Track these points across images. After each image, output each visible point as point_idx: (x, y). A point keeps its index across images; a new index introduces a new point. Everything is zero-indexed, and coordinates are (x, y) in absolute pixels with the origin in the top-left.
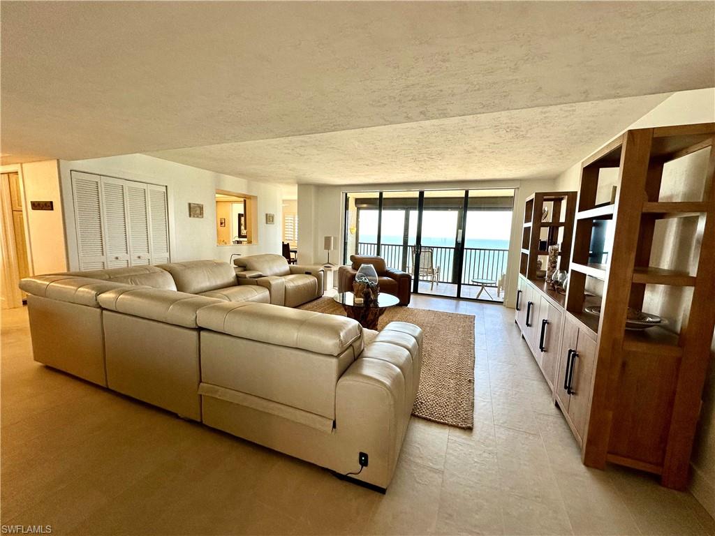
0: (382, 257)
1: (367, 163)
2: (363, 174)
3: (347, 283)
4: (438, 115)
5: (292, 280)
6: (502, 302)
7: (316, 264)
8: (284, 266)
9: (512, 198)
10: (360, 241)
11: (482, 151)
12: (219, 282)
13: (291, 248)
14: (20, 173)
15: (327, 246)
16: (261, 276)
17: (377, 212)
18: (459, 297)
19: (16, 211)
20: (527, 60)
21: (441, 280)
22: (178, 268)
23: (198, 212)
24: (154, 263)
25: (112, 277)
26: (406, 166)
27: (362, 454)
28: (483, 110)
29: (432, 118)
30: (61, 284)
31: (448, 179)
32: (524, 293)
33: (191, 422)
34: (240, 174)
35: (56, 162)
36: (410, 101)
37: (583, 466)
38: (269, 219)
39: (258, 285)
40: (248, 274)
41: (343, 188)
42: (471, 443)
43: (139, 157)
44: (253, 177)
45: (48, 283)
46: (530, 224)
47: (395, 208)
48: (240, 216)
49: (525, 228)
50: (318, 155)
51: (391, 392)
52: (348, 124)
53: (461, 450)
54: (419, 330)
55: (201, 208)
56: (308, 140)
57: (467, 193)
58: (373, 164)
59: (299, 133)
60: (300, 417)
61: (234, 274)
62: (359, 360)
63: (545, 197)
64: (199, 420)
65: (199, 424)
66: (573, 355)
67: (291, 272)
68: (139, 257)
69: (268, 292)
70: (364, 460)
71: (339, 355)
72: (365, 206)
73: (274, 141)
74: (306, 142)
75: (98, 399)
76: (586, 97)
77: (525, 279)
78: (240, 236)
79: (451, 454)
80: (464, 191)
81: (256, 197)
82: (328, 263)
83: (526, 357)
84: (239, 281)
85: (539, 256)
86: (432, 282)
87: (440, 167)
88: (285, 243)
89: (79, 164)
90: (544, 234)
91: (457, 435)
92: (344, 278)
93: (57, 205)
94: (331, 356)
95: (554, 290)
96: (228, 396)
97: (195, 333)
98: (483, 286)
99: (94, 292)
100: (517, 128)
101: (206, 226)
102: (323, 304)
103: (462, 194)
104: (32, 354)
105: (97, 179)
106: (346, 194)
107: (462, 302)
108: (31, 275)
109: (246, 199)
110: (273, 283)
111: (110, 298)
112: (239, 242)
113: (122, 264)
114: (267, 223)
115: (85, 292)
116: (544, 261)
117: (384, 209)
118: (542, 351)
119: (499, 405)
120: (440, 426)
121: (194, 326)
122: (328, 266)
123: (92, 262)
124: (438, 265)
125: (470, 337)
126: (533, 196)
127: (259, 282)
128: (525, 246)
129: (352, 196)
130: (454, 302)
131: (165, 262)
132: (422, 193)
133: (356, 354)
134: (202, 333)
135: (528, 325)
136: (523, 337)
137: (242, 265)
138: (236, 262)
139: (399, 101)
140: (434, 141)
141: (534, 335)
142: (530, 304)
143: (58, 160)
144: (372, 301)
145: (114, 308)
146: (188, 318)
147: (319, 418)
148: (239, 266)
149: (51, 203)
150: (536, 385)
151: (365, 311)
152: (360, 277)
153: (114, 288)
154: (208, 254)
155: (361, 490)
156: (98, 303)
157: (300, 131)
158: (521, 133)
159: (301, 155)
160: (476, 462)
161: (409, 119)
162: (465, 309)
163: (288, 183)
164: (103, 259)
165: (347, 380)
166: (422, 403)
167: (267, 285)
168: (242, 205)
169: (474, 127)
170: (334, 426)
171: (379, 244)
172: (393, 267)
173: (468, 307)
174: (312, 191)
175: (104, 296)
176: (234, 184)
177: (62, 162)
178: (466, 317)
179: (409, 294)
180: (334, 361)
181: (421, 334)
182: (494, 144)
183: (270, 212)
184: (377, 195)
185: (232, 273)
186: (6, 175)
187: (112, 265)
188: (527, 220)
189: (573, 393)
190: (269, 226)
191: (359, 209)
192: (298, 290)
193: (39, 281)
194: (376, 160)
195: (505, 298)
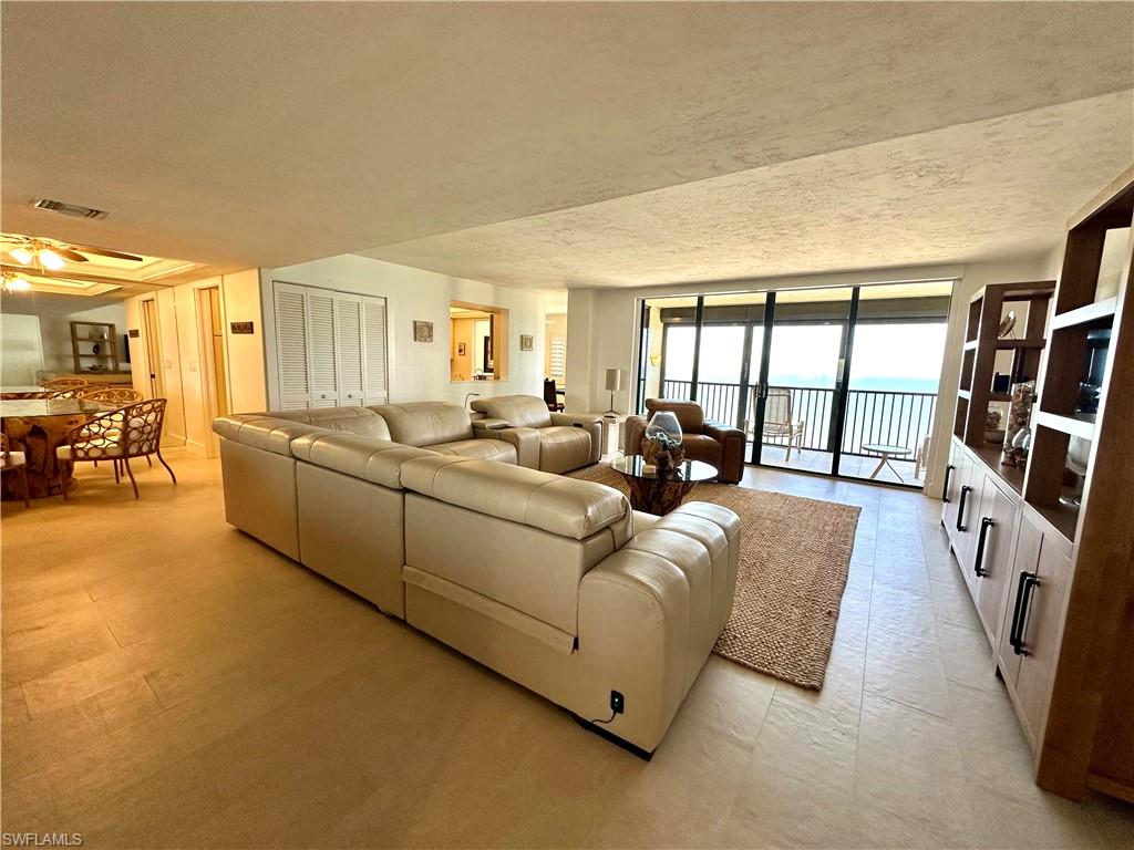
0: (698, 402)
1: (671, 248)
2: (668, 267)
3: (635, 441)
4: (767, 160)
5: (551, 435)
6: (921, 488)
7: (592, 412)
8: (545, 414)
9: (947, 299)
10: (667, 378)
11: (877, 216)
12: (447, 433)
13: (558, 387)
14: (220, 288)
15: (611, 384)
16: (506, 427)
17: (694, 329)
18: (835, 475)
19: (216, 336)
20: (908, 46)
21: (808, 445)
22: (394, 411)
23: (426, 333)
24: (369, 403)
25: (313, 420)
26: (741, 250)
27: (615, 694)
28: (848, 142)
29: (757, 165)
30: (254, 425)
31: (820, 268)
32: (957, 471)
33: (393, 618)
34: (484, 277)
35: (256, 271)
36: (712, 140)
37: (1033, 789)
38: (526, 343)
39: (501, 439)
40: (489, 424)
41: (636, 293)
42: (815, 713)
43: (350, 259)
44: (499, 280)
45: (240, 424)
46: (975, 344)
47: (729, 323)
48: (486, 338)
49: (966, 352)
50: (593, 240)
51: (660, 603)
52: (621, 187)
53: (792, 720)
54: (735, 517)
55: (430, 327)
56: (574, 219)
57: (856, 291)
58: (682, 250)
59: (550, 207)
60: (528, 626)
61: (469, 422)
62: (622, 551)
63: (1008, 293)
64: (402, 617)
65: (401, 622)
66: (1028, 582)
67: (553, 423)
68: (350, 396)
69: (514, 451)
70: (618, 703)
71: (584, 540)
72: (677, 319)
73: (525, 223)
74: (573, 222)
75: (289, 575)
76: (1055, 95)
77: (962, 444)
78: (486, 369)
79: (772, 723)
80: (851, 289)
81: (507, 311)
82: (612, 411)
83: (954, 586)
84: (476, 433)
85: (991, 403)
86: (789, 447)
87: (800, 249)
88: (550, 380)
89: (284, 273)
90: (1005, 363)
91: (791, 698)
92: (632, 435)
93: (257, 328)
94: (573, 539)
95: (1014, 466)
96: (438, 586)
97: (398, 497)
98: (885, 457)
99: (287, 437)
100: (939, 167)
101: (436, 354)
102: (599, 474)
103: (846, 294)
104: (224, 514)
105: (301, 290)
106: (643, 302)
107: (840, 484)
108: (230, 413)
109: (494, 314)
110: (522, 437)
111: (304, 445)
112: (481, 378)
113: (329, 405)
114: (522, 349)
115: (279, 435)
116: (1003, 410)
117: (705, 324)
118: (979, 575)
119: (879, 659)
120: (761, 677)
121: (397, 486)
122: (610, 417)
123: (292, 401)
124: (803, 418)
125: (845, 543)
126: (982, 292)
127: (504, 435)
128: (965, 387)
129: (656, 304)
130: (826, 482)
131: (381, 403)
132: (771, 296)
133: (618, 541)
134: (407, 496)
135: (960, 528)
136: (952, 551)
137: (482, 410)
138: (474, 405)
139: (695, 142)
140: (783, 203)
141: (966, 545)
142: (965, 490)
143: (259, 269)
144: (670, 471)
145: (306, 458)
146: (389, 473)
147: (556, 632)
148: (478, 412)
149: (252, 323)
150: (963, 635)
151: (659, 486)
152: (653, 432)
153: (311, 432)
154: (438, 395)
155: (614, 748)
156: (291, 452)
157: (551, 204)
158: (952, 176)
159: (567, 243)
160: (816, 743)
161: (717, 170)
162: (847, 495)
163: (554, 288)
164: (306, 397)
165: (598, 578)
166: (735, 637)
167: (514, 441)
168: (488, 323)
169: (852, 174)
170: (576, 645)
171: (694, 384)
172: (715, 418)
173: (851, 493)
174: (590, 298)
175: (297, 441)
176: (478, 292)
177: (262, 270)
178: (843, 508)
179: (742, 464)
180: (578, 547)
181: (737, 524)
182: (899, 199)
183: (528, 332)
184: (693, 302)
185: (467, 421)
186: (208, 291)
187: (317, 405)
188: (971, 337)
189: (1026, 654)
190: (527, 354)
191: (666, 325)
192: (560, 450)
193: (232, 422)
194: (686, 243)
195: (926, 482)
